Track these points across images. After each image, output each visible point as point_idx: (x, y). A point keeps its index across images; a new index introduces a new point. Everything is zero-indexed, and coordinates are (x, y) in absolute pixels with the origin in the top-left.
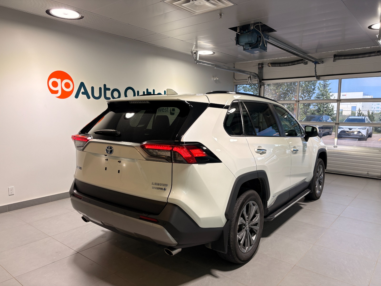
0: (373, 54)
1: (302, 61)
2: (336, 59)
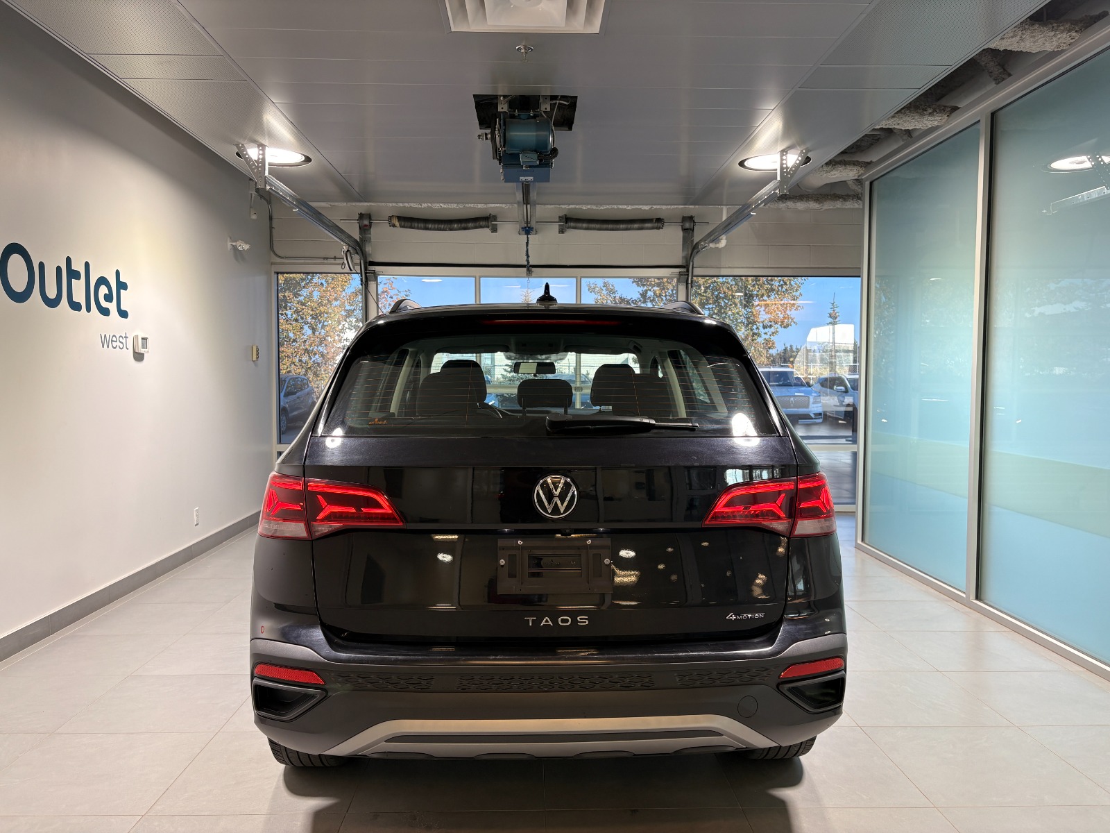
0: (649, 225)
1: (488, 221)
2: (570, 228)
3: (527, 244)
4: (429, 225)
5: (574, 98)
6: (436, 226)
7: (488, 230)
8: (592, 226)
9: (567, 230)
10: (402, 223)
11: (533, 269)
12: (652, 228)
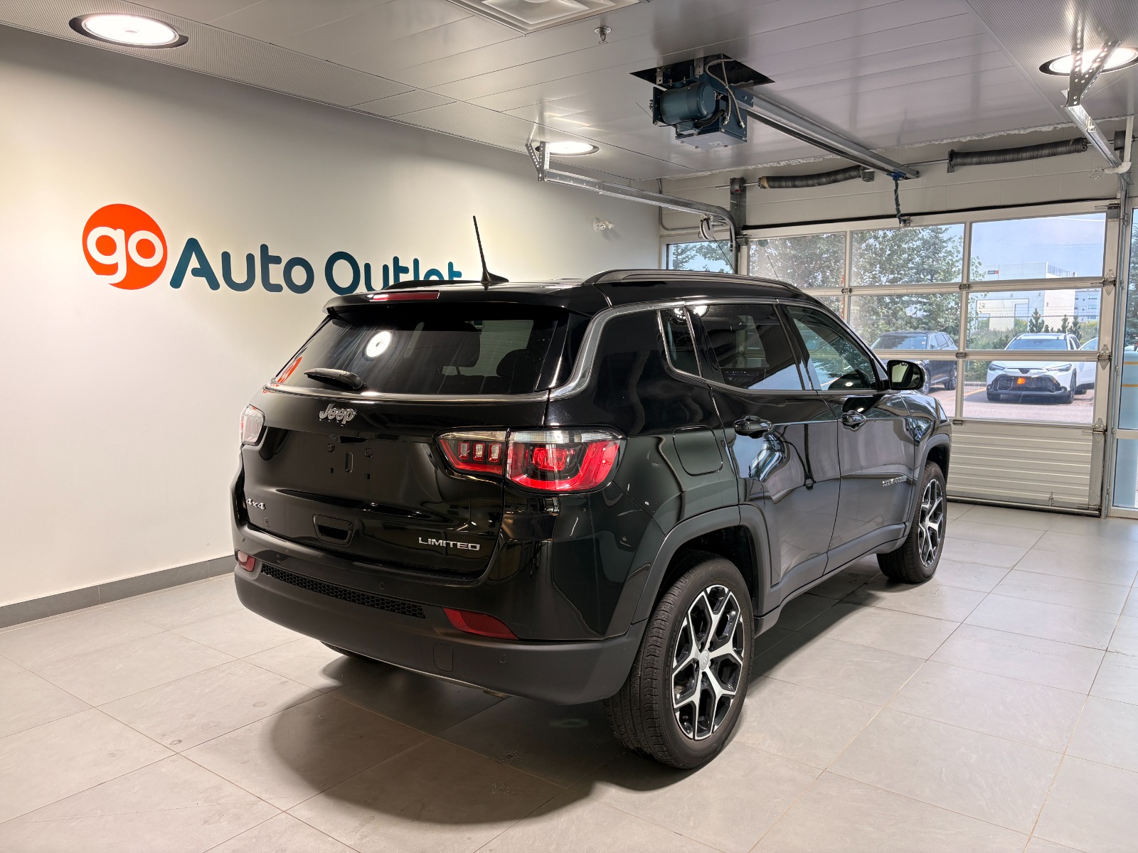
0: (1063, 149)
1: (859, 170)
2: (957, 165)
3: (896, 191)
4: (797, 183)
5: (726, 57)
6: (804, 183)
7: (861, 179)
8: (985, 159)
9: (956, 168)
10: (771, 184)
11: (912, 218)
12: (1070, 152)
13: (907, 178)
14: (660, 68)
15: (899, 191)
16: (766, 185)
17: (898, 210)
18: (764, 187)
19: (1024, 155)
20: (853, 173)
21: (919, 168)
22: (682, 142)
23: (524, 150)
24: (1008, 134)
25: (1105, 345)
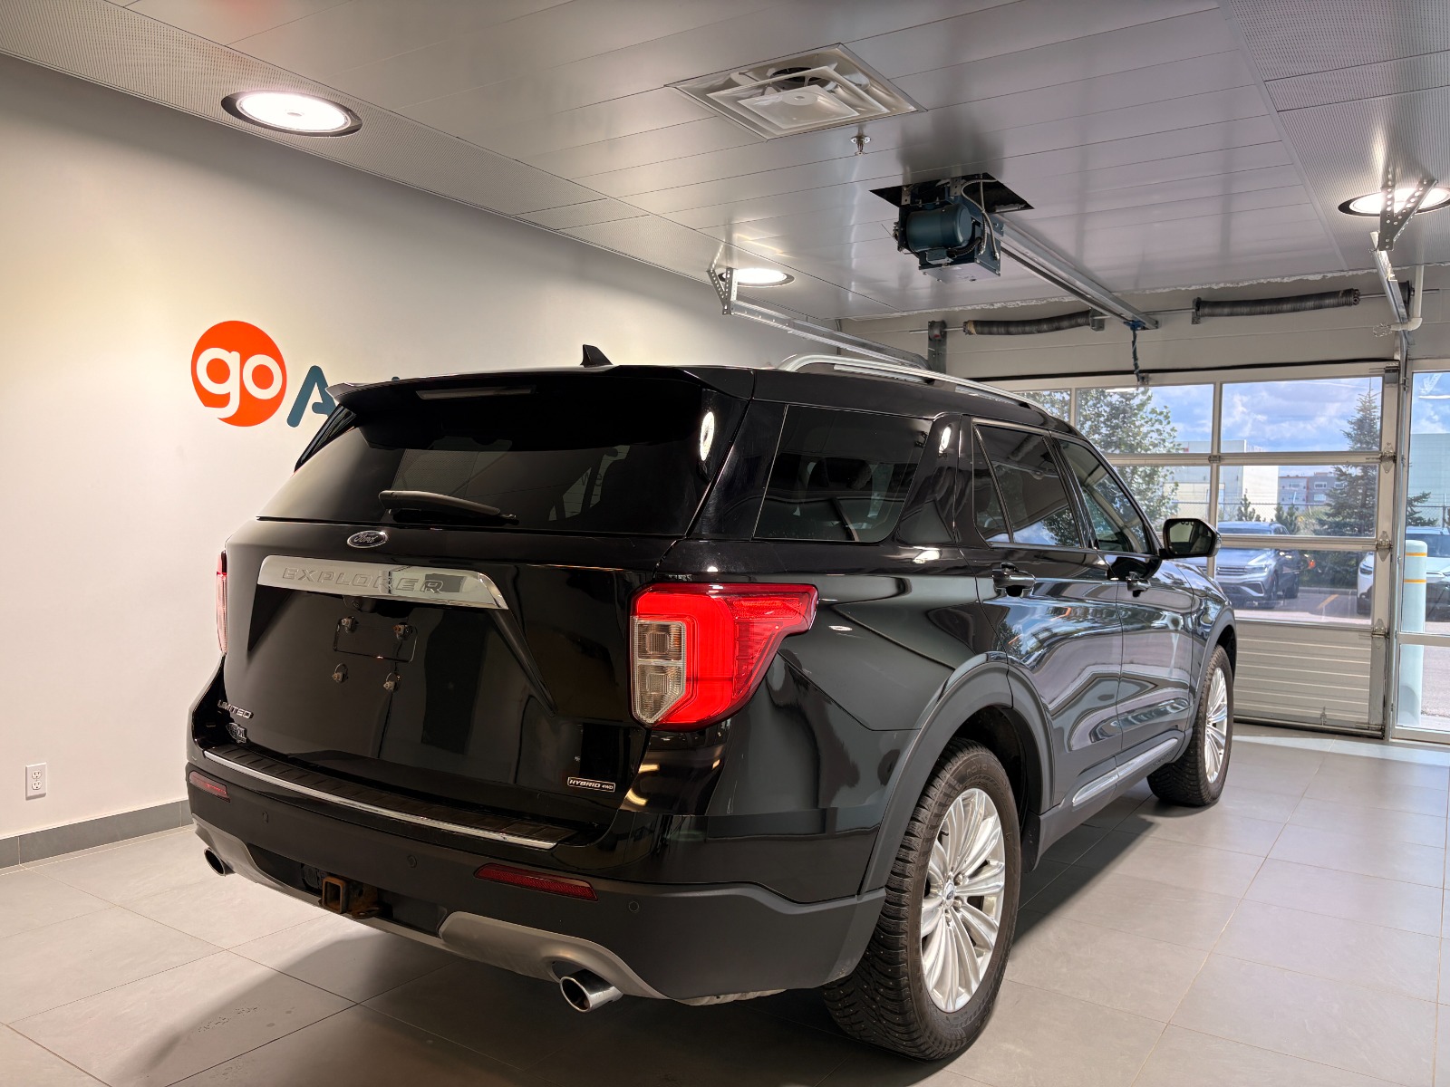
0: (1330, 302)
1: (1087, 317)
2: (1204, 316)
3: (1134, 343)
4: (1012, 329)
5: (987, 176)
6: (1020, 329)
7: (1089, 328)
8: (1238, 310)
9: (1202, 319)
10: (979, 328)
11: (1151, 375)
12: (1339, 305)
13: (1144, 328)
14: (907, 186)
15: (1136, 343)
16: (973, 330)
17: (1136, 365)
18: (970, 333)
19: (1286, 307)
20: (1080, 320)
21: (1158, 317)
22: (924, 273)
23: (706, 278)
24: (1269, 282)
25: (1384, 532)
